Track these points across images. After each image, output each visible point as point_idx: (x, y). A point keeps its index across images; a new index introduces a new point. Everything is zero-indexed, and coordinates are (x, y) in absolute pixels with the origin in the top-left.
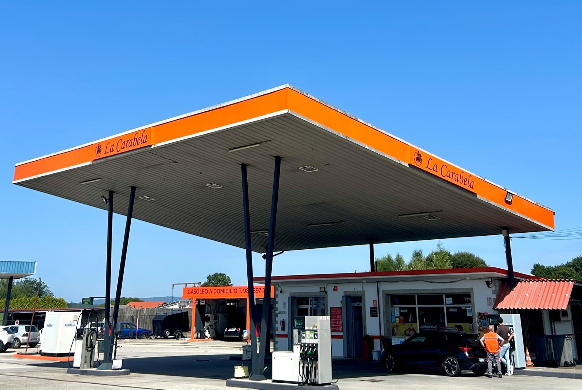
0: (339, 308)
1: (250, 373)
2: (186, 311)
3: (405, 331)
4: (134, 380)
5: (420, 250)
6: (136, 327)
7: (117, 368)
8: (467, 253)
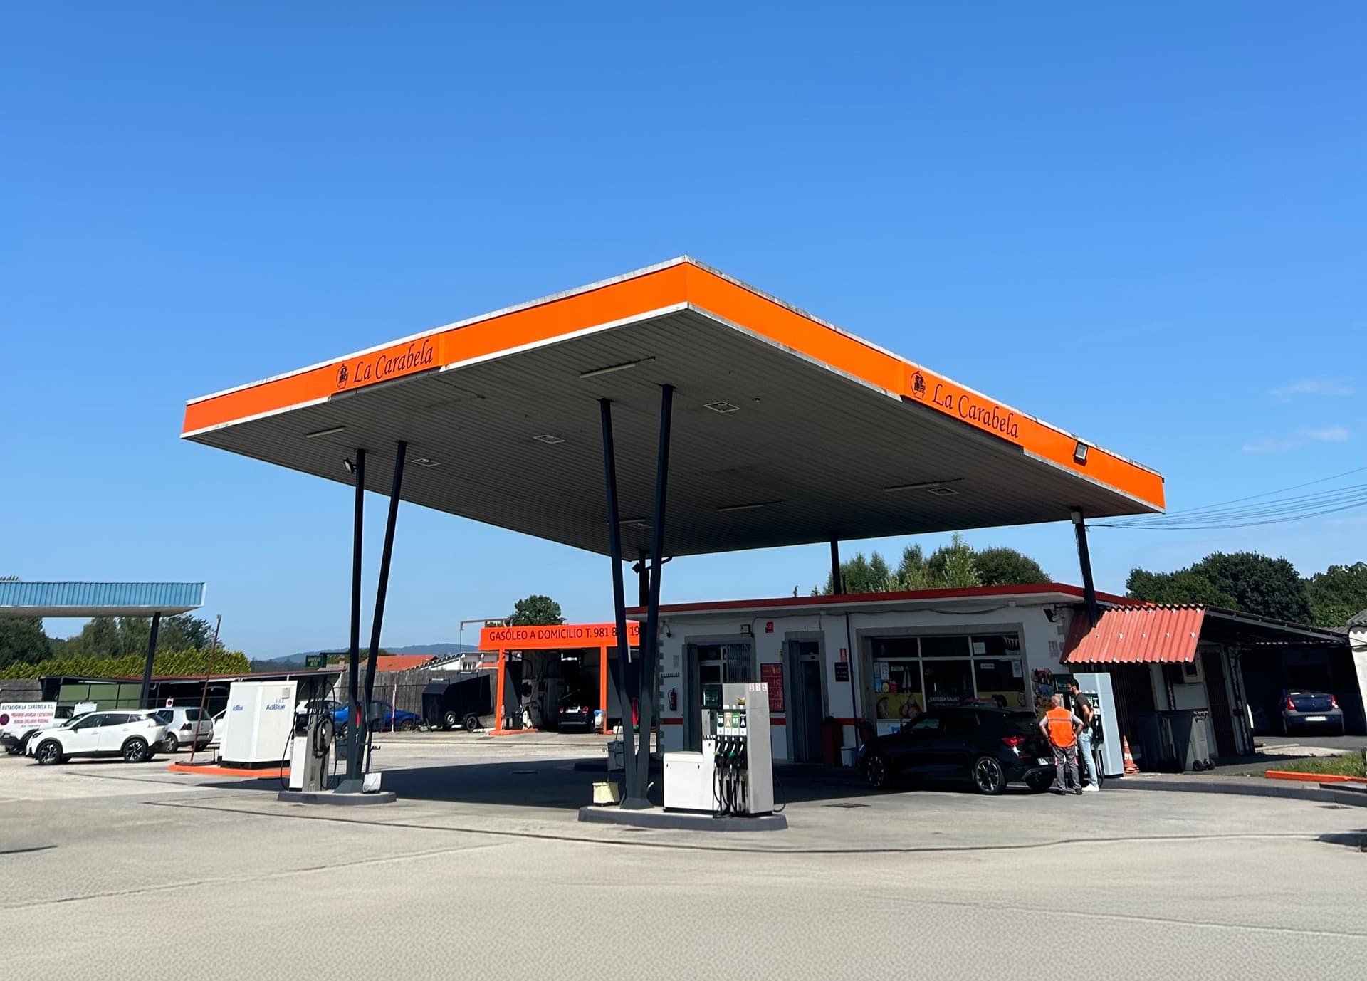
0: (776, 665)
1: (622, 796)
2: (485, 674)
3: (901, 709)
4: (407, 812)
5: (917, 547)
6: (391, 707)
7: (373, 789)
8: (1005, 550)
